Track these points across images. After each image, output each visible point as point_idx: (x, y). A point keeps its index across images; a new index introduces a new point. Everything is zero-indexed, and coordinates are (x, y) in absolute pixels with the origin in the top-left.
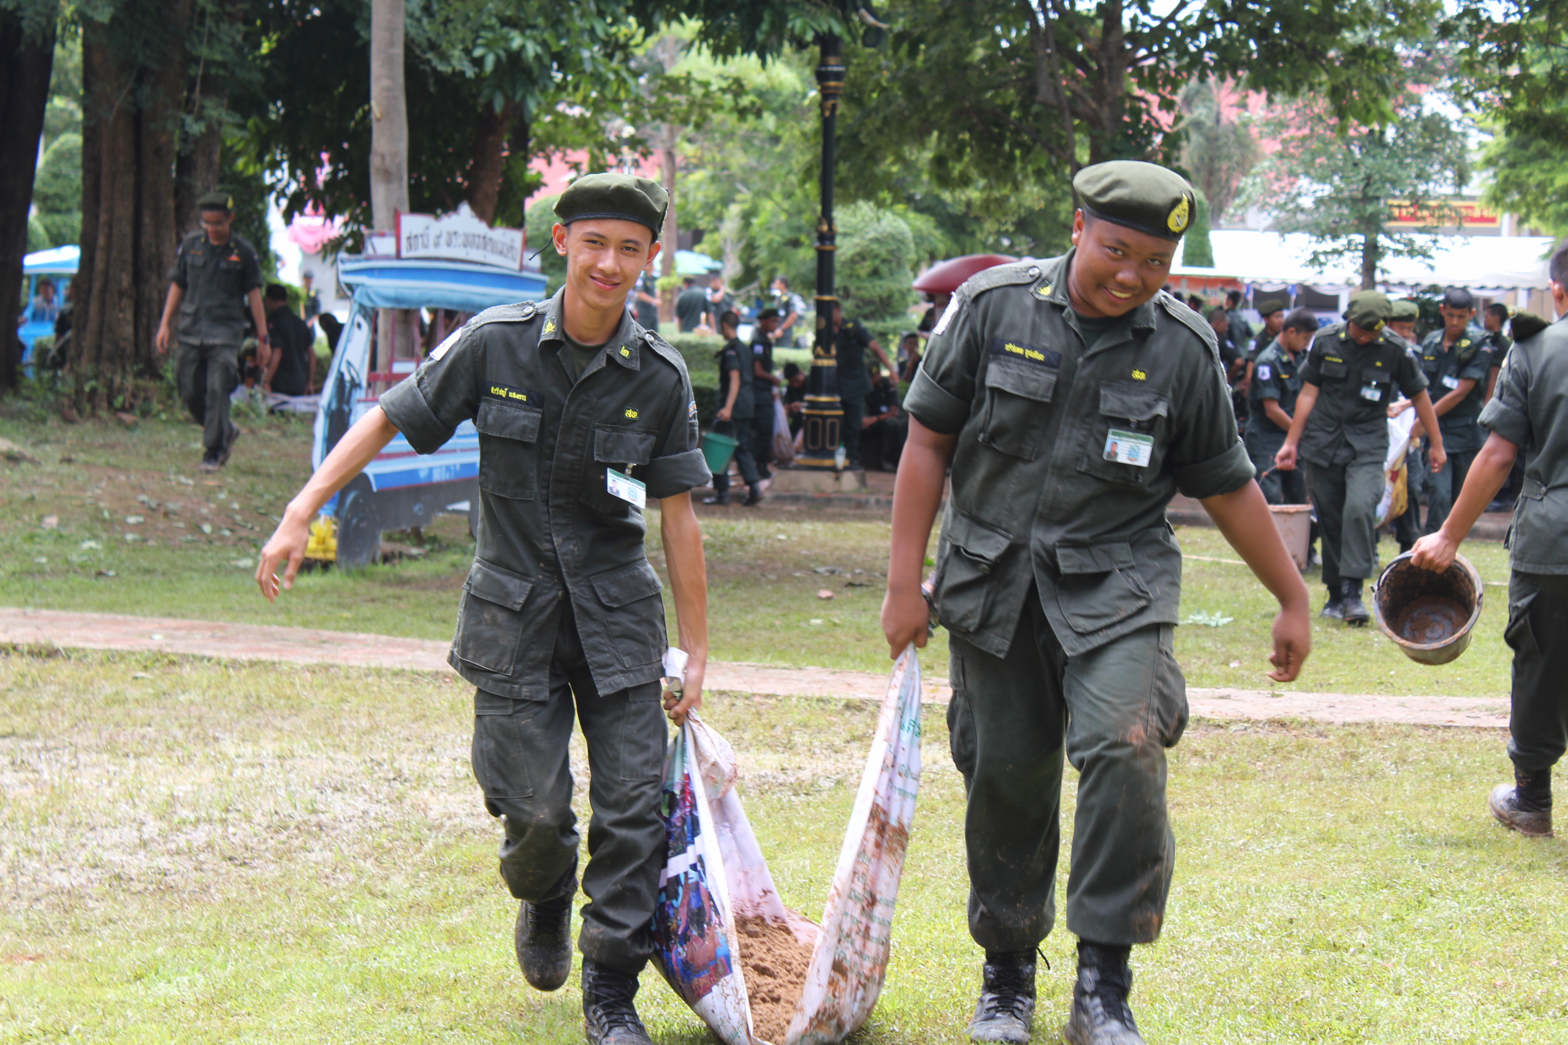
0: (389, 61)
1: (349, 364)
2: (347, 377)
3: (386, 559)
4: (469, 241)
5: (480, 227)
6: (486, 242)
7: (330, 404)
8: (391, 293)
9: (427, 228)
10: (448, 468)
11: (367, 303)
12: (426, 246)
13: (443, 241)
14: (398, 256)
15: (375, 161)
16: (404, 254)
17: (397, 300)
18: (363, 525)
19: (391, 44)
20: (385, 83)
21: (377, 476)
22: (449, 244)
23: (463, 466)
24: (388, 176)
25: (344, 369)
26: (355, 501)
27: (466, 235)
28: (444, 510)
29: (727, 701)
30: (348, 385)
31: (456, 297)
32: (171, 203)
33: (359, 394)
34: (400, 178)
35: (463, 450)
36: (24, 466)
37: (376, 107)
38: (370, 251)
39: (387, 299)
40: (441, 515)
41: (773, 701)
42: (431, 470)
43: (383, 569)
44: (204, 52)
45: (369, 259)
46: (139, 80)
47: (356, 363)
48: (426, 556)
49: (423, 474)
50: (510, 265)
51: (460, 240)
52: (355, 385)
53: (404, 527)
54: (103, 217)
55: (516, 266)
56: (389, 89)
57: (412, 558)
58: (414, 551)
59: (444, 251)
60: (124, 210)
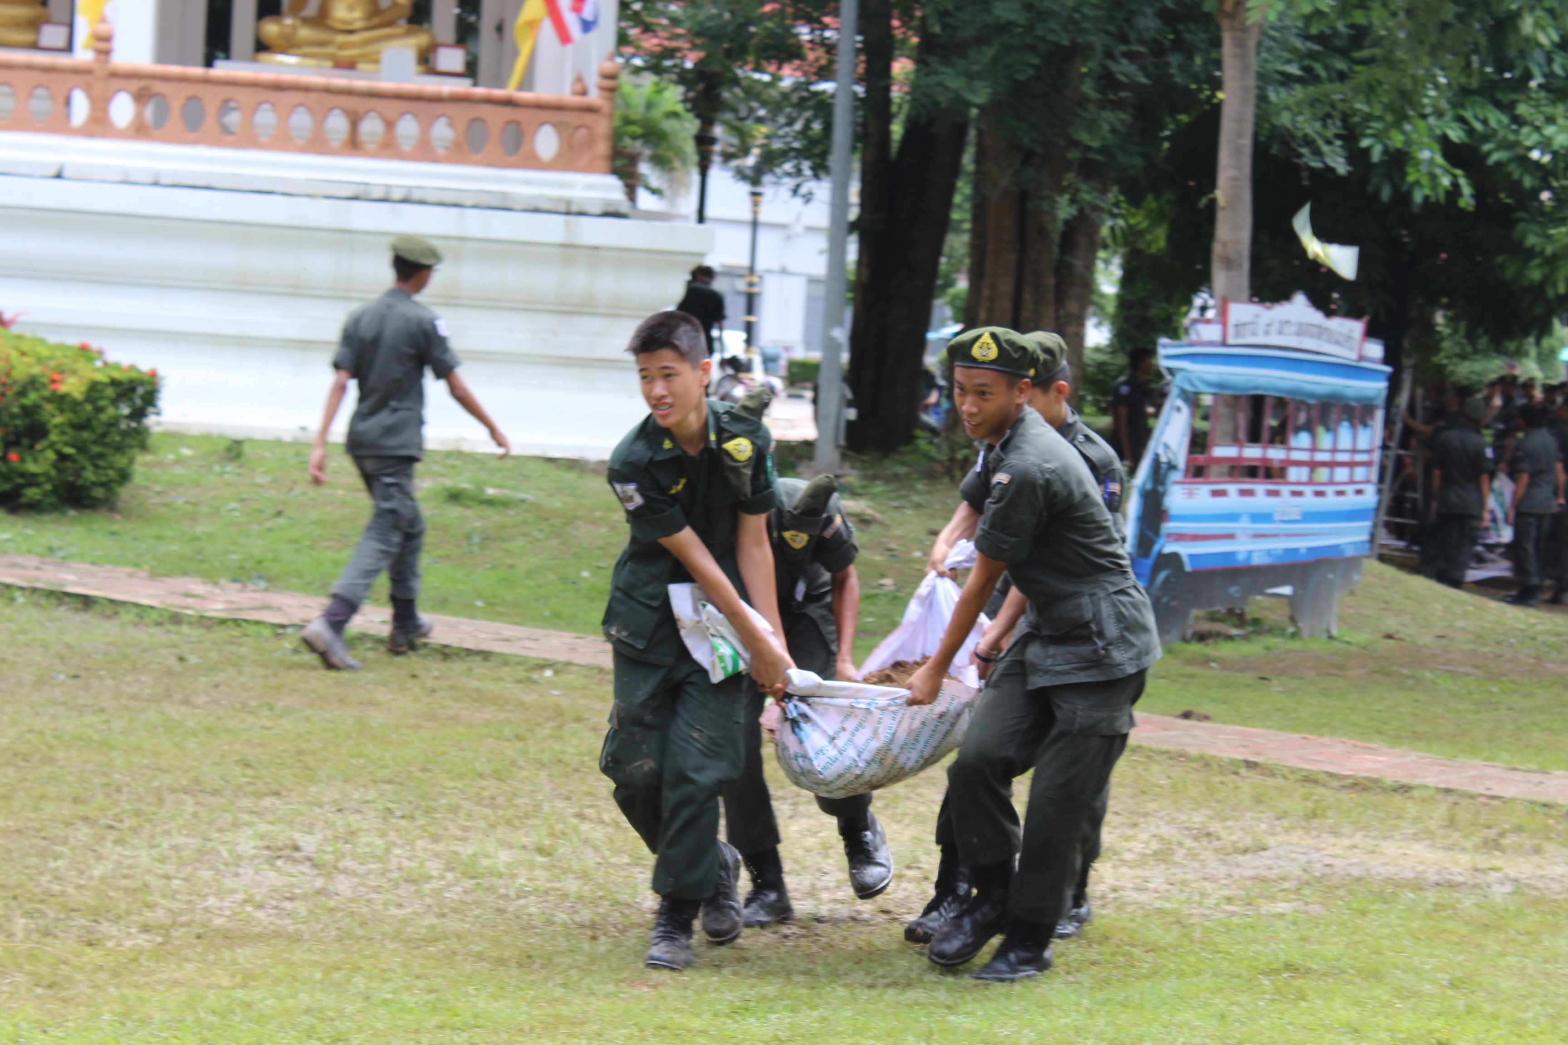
0: (1237, 151)
1: (1166, 446)
2: (1163, 459)
3: (1201, 637)
4: (1303, 330)
5: (1316, 317)
6: (1321, 332)
7: (1144, 484)
8: (1214, 378)
9: (1257, 316)
10: (1269, 552)
11: (1189, 388)
12: (1254, 334)
13: (1274, 329)
14: (1224, 344)
15: (1217, 249)
16: (1231, 340)
17: (1221, 386)
18: (1174, 603)
19: (1240, 135)
20: (1232, 172)
21: (1192, 557)
22: (1280, 333)
23: (1287, 551)
24: (1229, 263)
25: (1160, 451)
26: (1166, 580)
27: (1300, 324)
28: (1262, 593)
29: (1451, 799)
30: (1164, 466)
31: (1286, 385)
32: (1051, 281)
33: (1176, 476)
34: (1240, 266)
35: (1287, 535)
36: (874, 528)
37: (1221, 195)
38: (1193, 337)
39: (1209, 384)
40: (1259, 598)
41: (1496, 803)
42: (1250, 553)
43: (1196, 648)
44: (1083, 137)
45: (1192, 344)
46: (1025, 162)
47: (1174, 445)
48: (1245, 638)
49: (1241, 557)
50: (1348, 355)
51: (1293, 329)
52: (1172, 467)
53: (1217, 608)
54: (986, 292)
55: (1353, 356)
56: (1235, 179)
57: (1230, 638)
58: (1234, 632)
59: (1274, 339)
60: (1006, 286)
